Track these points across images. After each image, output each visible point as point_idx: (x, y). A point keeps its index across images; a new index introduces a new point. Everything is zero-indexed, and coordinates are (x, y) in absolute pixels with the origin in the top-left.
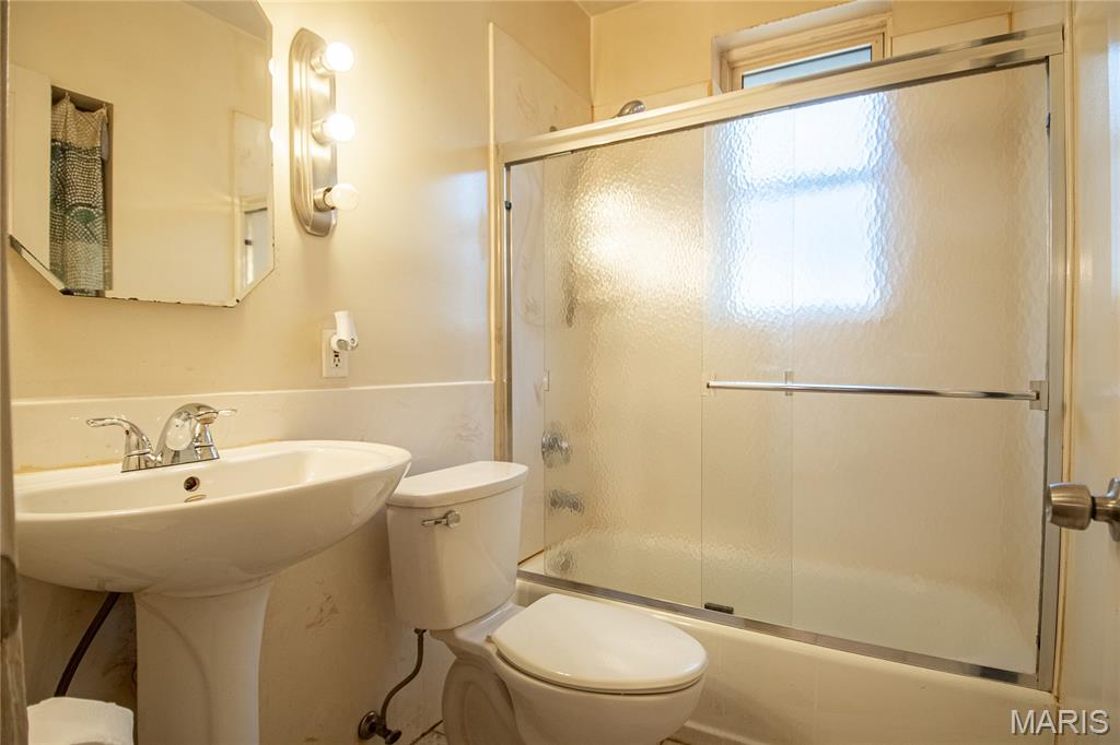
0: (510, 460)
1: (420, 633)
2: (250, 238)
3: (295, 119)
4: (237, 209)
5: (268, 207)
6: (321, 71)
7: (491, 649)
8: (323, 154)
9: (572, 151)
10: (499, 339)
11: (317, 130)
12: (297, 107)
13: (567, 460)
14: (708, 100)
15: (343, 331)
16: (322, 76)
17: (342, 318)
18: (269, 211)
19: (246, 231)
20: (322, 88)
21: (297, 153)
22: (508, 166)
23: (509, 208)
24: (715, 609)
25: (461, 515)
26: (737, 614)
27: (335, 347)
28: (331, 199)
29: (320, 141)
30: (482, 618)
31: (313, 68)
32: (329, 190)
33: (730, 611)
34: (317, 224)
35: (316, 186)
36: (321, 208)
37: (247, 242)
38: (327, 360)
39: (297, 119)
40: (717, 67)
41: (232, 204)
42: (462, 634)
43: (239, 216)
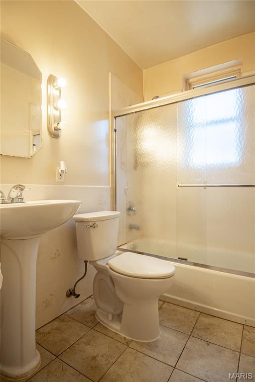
0: (116, 211)
1: (86, 262)
2: (35, 144)
3: (48, 102)
4: (31, 134)
5: (41, 133)
6: (56, 87)
7: (108, 267)
8: (57, 113)
9: (136, 112)
10: (112, 173)
11: (55, 106)
12: (49, 98)
13: (135, 214)
14: (182, 93)
15: (63, 167)
16: (57, 89)
17: (62, 163)
18: (41, 135)
19: (33, 141)
20: (56, 93)
21: (49, 113)
22: (115, 118)
23: (115, 131)
24: (181, 259)
25: (99, 225)
26: (188, 260)
27: (60, 172)
28: (60, 126)
29: (56, 109)
30: (106, 258)
31: (54, 87)
32: (58, 124)
33: (186, 260)
34: (55, 134)
35: (54, 122)
36: (56, 129)
37: (34, 145)
38: (58, 176)
39: (49, 102)
40: (185, 85)
41: (30, 133)
42: (99, 263)
43: (31, 137)
